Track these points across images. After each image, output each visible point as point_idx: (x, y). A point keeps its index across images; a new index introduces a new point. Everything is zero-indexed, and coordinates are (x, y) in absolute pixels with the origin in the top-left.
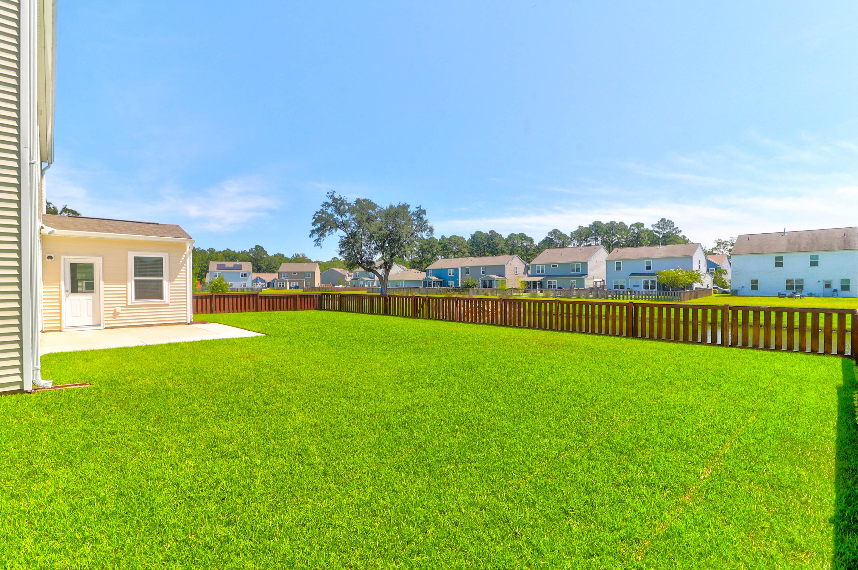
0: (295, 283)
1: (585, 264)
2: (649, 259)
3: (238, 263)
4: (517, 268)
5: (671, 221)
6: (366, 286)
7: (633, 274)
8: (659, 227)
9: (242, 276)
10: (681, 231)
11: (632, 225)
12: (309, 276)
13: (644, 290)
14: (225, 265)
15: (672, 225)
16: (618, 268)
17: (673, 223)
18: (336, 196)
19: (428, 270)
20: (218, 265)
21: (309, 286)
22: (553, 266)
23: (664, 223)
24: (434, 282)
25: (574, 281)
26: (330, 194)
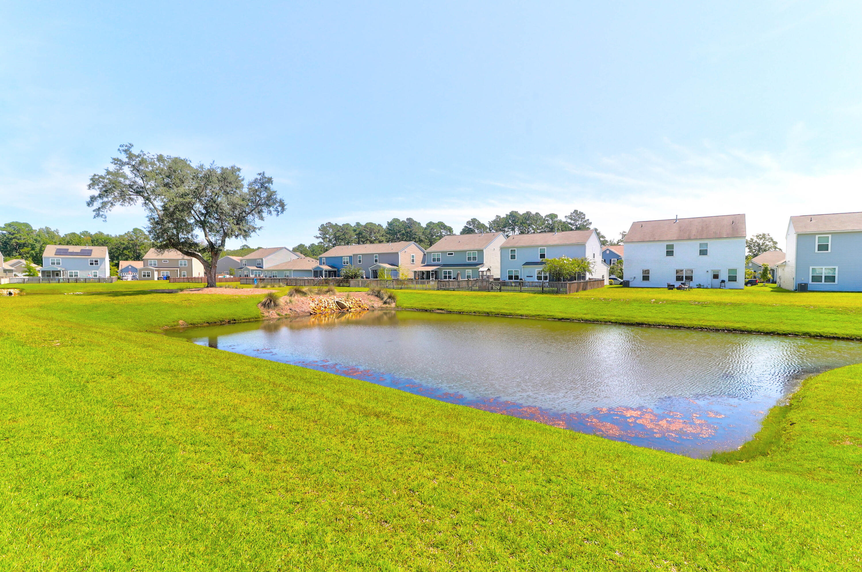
0: (165, 273)
1: (481, 252)
2: (543, 246)
3: (87, 248)
4: (413, 256)
5: (582, 213)
6: (251, 276)
7: (527, 264)
8: (571, 219)
9: (92, 264)
10: (591, 223)
11: (547, 216)
12: (185, 265)
13: (537, 281)
14: (68, 249)
15: (583, 217)
16: (513, 257)
17: (584, 215)
18: (135, 151)
19: (321, 258)
20: (58, 249)
21: (184, 276)
22: (449, 254)
23: (577, 215)
24: (326, 271)
25: (469, 271)
26: (125, 148)
